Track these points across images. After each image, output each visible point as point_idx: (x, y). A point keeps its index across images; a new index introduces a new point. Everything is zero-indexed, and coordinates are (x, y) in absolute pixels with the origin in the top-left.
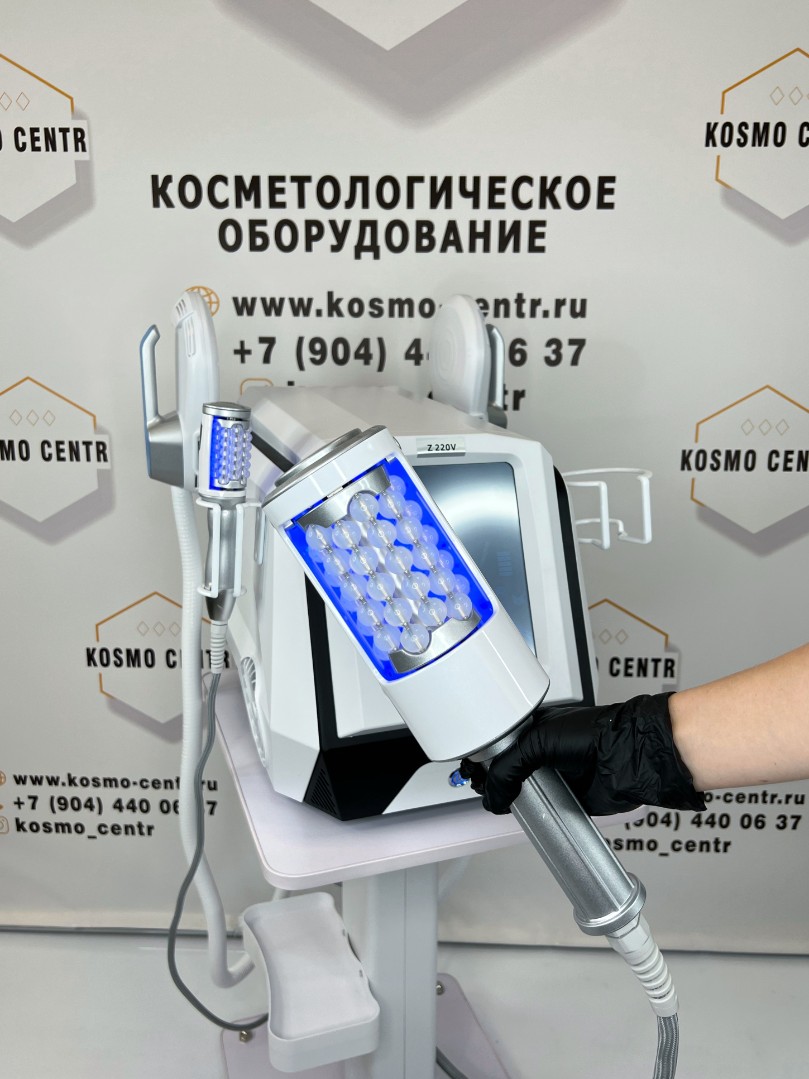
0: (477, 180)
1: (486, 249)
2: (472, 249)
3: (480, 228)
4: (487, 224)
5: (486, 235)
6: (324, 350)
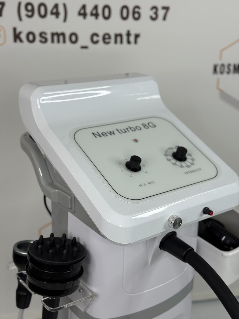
6: (33, 10)
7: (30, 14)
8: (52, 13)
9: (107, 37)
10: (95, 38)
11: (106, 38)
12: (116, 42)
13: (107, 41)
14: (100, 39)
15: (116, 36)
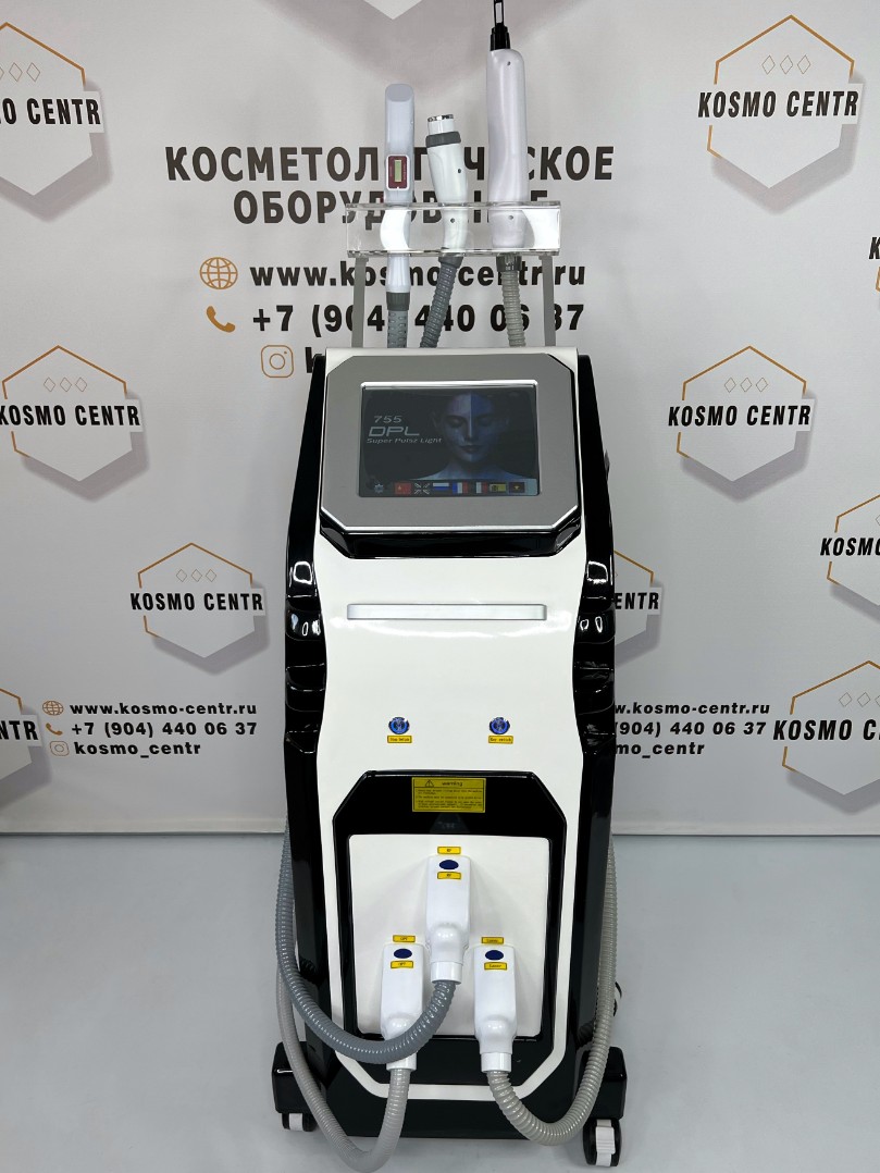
0: (481, 151)
2: (477, 219)
3: (484, 199)
6: (338, 318)
7: (333, 324)
8: (370, 322)
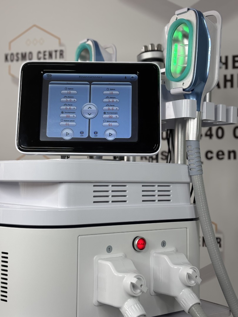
0: (227, 58)
1: (232, 86)
2: (225, 86)
3: (229, 78)
4: (232, 76)
5: (232, 81)
9: (220, 153)
10: (210, 155)
11: (220, 155)
12: (229, 158)
13: (221, 157)
14: (214, 155)
15: (229, 152)
